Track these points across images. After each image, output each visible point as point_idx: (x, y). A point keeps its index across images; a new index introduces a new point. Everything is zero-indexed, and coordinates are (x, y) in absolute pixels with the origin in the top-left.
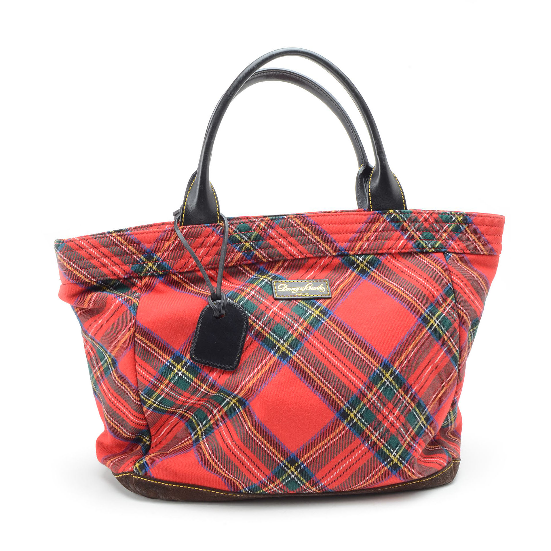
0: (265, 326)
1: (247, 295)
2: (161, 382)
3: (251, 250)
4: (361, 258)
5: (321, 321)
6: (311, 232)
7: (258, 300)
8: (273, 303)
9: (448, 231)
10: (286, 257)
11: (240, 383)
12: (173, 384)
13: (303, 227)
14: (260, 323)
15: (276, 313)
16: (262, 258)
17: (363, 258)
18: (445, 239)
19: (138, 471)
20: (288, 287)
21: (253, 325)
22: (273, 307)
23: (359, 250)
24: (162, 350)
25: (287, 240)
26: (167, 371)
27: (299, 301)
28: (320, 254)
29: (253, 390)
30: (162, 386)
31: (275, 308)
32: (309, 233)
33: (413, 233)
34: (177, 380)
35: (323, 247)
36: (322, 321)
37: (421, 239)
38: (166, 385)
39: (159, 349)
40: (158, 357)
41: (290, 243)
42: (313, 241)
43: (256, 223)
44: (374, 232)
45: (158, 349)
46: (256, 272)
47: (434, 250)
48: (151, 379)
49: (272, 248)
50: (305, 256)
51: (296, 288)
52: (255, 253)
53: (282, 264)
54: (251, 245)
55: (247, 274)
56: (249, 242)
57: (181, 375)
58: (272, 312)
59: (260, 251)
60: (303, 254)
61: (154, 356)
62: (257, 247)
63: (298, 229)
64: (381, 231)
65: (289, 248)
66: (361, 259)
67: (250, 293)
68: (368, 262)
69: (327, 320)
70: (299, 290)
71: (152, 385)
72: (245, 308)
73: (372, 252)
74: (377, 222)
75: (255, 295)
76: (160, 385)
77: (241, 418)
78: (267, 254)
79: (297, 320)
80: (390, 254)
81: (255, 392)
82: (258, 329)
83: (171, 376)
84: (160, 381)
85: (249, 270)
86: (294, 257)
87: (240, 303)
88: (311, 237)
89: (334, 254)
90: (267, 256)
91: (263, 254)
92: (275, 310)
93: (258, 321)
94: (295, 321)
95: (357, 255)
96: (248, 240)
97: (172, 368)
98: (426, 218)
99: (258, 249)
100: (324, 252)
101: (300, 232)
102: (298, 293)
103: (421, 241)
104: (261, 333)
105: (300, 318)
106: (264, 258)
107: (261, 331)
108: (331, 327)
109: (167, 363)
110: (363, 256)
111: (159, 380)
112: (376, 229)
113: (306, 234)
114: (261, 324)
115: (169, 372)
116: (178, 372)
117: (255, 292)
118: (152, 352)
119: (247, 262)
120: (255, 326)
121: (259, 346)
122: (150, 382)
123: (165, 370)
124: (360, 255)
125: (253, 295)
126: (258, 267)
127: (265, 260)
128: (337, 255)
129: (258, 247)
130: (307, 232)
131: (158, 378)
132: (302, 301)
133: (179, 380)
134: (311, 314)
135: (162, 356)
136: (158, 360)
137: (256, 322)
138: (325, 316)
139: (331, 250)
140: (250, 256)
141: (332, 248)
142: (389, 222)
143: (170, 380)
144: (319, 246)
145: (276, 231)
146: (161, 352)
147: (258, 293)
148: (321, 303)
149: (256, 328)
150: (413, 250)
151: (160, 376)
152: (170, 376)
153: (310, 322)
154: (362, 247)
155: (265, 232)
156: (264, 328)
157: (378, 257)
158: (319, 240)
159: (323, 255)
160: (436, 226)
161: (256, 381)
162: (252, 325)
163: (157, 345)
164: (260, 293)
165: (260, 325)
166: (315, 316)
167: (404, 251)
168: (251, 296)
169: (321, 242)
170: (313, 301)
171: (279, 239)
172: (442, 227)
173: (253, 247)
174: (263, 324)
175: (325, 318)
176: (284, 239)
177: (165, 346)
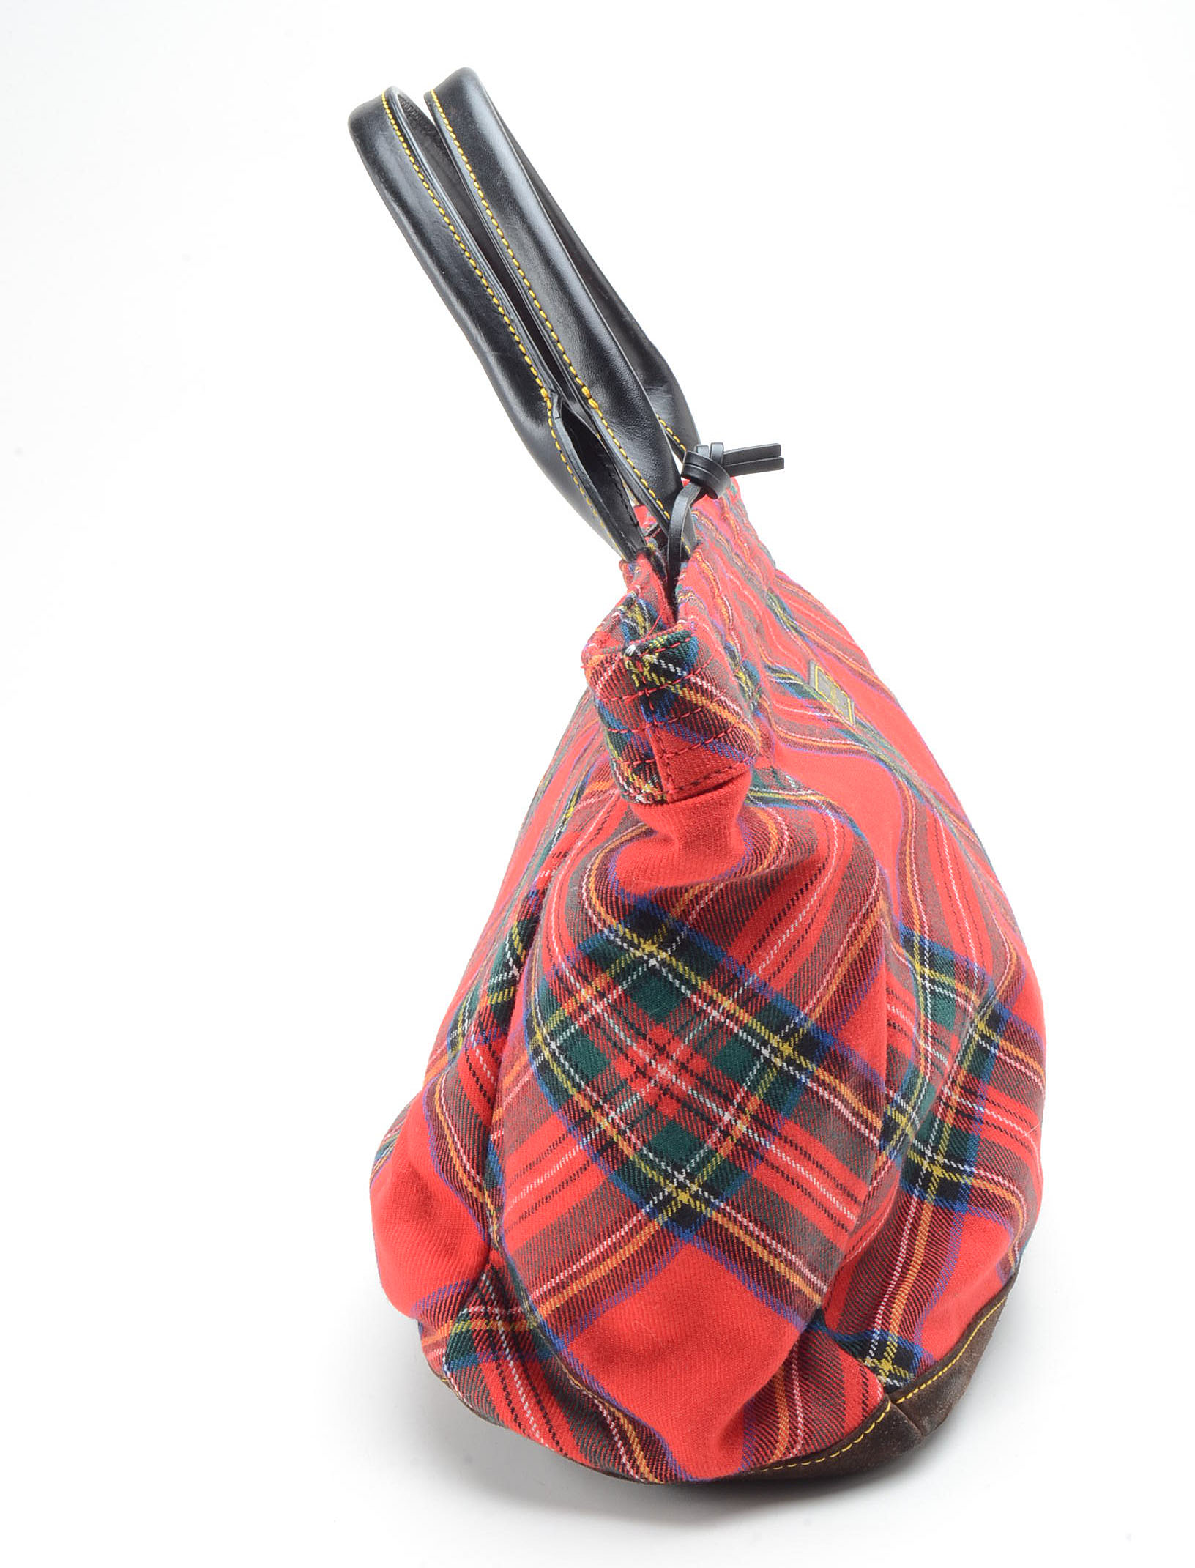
19: (900, 1379)
77: (1008, 1061)
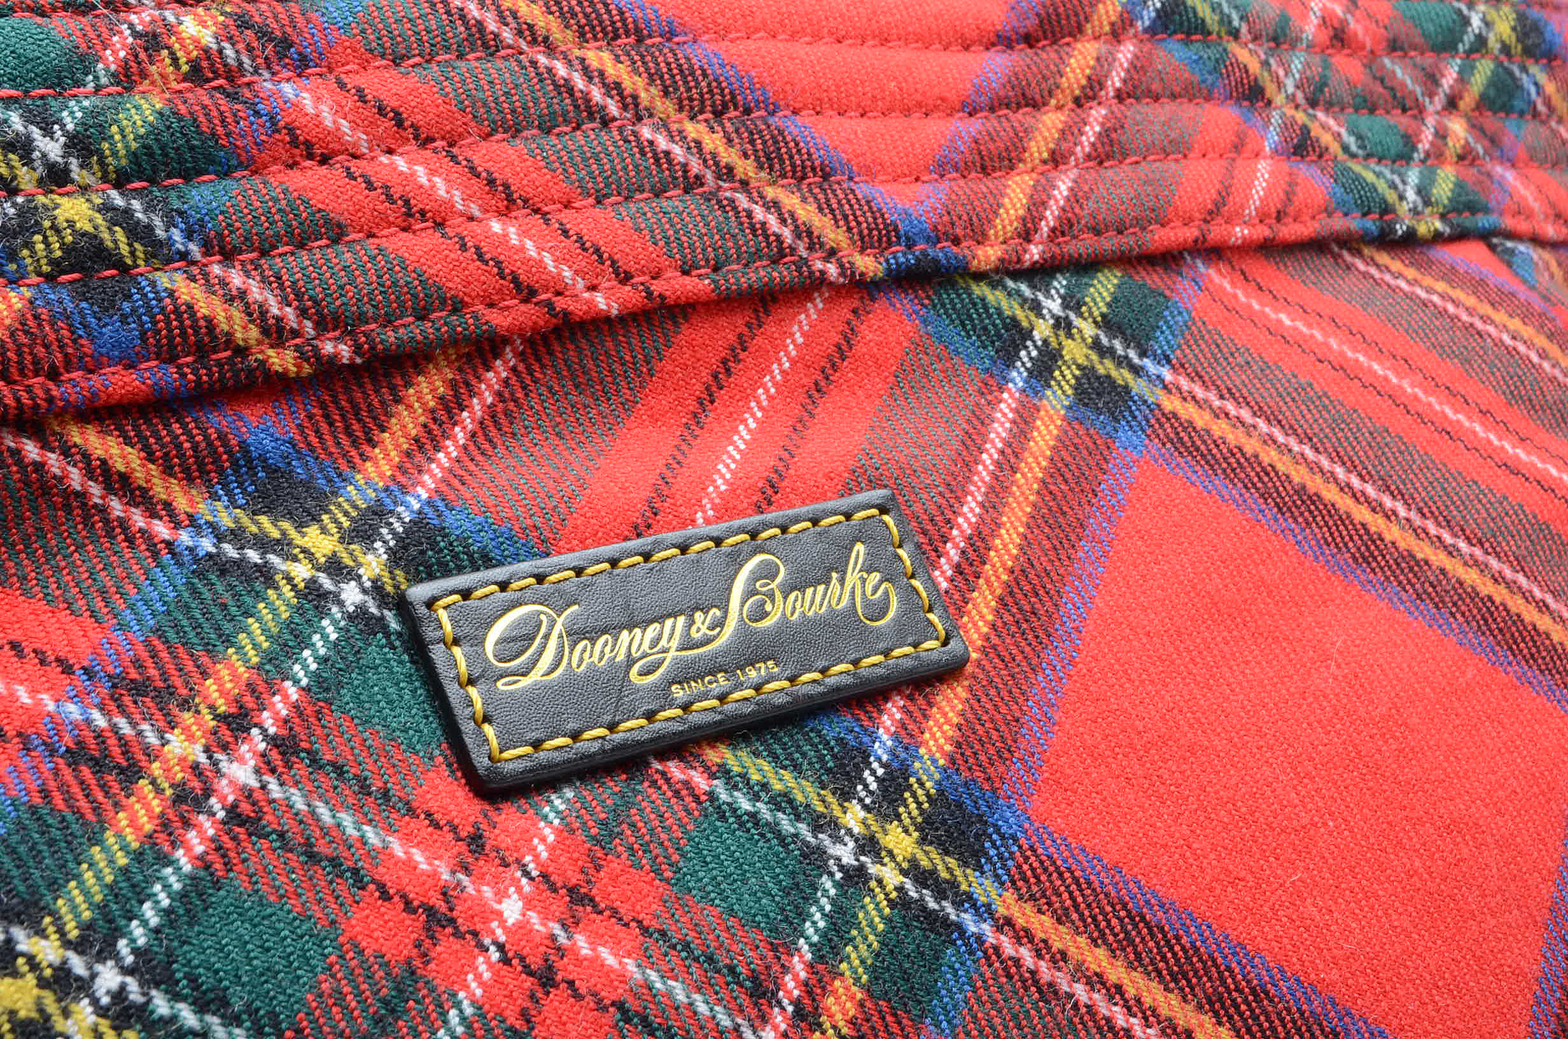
1: (187, 824)
3: (124, 269)
4: (1048, 295)
5: (960, 928)
6: (648, 95)
7: (322, 848)
8: (476, 842)
9: (1467, 102)
10: (480, 308)
13: (577, 52)
15: (535, 962)
16: (254, 333)
17: (1063, 298)
18: (1465, 157)
20: (576, 634)
22: (487, 892)
23: (1026, 235)
25: (453, 158)
27: (712, 756)
28: (760, 274)
31: (512, 909)
32: (635, 97)
33: (1301, 117)
35: (774, 206)
36: (968, 920)
37: (1353, 156)
41: (491, 182)
42: (685, 168)
43: (133, 18)
44: (1077, 102)
46: (209, 484)
47: (1438, 225)
49: (337, 234)
50: (650, 294)
51: (652, 630)
52: (171, 293)
53: (453, 385)
54: (121, 218)
55: (117, 507)
56: (84, 189)
58: (495, 955)
59: (216, 269)
60: (625, 278)
62: (177, 235)
63: (534, 63)
64: (1120, 96)
65: (496, 227)
66: (1053, 305)
67: (208, 792)
68: (1106, 323)
69: (1006, 903)
70: (688, 644)
72: (193, 980)
73: (1109, 243)
74: (1077, 31)
75: (275, 790)
78: (295, 295)
79: (754, 977)
80: (1215, 252)
85: (136, 463)
86: (549, 305)
87: (116, 932)
88: (656, 129)
89: (868, 264)
90: (303, 313)
91: (256, 292)
92: (523, 926)
94: (744, 1000)
95: (1016, 275)
96: (76, 172)
98: (1337, 25)
99: (194, 248)
100: (793, 250)
101: (557, 86)
102: (684, 675)
103: (1357, 168)
105: (783, 948)
106: (276, 333)
108: (1053, 960)
110: (1060, 283)
112: (1089, 78)
113: (613, 109)
117: (266, 766)
119: (95, 381)
124: (1039, 274)
125: (245, 808)
126: (222, 437)
127: (282, 360)
128: (889, 271)
129: (189, 235)
130: (614, 88)
132: (743, 754)
134: (856, 877)
138: (979, 868)
139: (833, 235)
140: (124, 320)
141: (840, 218)
142: (1152, 31)
144: (742, 201)
145: (342, 85)
147: (301, 769)
148: (909, 739)
150: (1339, 223)
153: (872, 970)
154: (1037, 206)
155: (233, 97)
157: (1153, 279)
158: (729, 156)
159: (782, 274)
160: (1400, 72)
164: (315, 761)
166: (900, 889)
167: (1291, 231)
168: (232, 811)
169: (745, 167)
170: (834, 728)
171: (384, 159)
172: (1431, 80)
173: (138, 232)
175: (982, 887)
176: (428, 153)
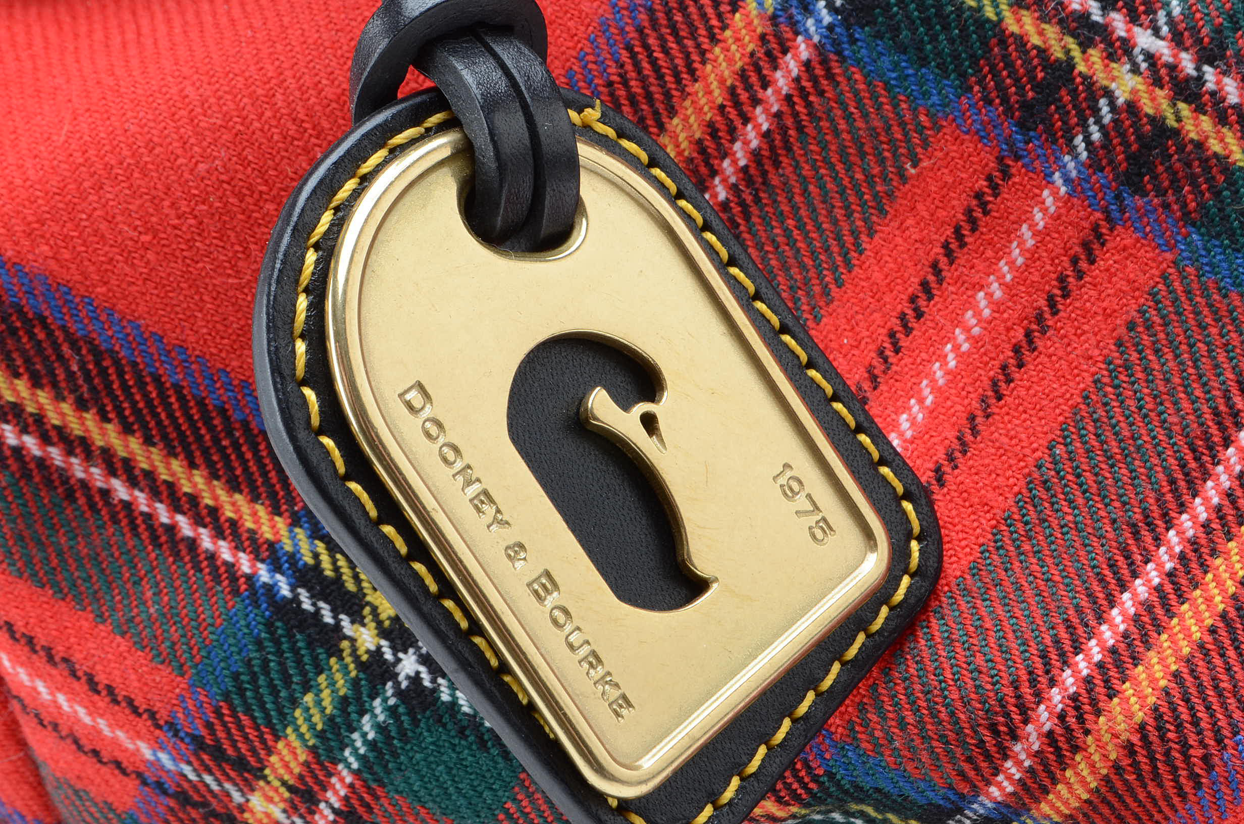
0: (1206, 57)
2: (241, 765)
11: (1033, 682)
12: (357, 773)
14: (1144, 39)
21: (1081, 67)
24: (206, 453)
26: (280, 653)
29: (1185, 747)
30: (257, 802)
34: (381, 728)
38: (290, 789)
39: (171, 453)
40: (172, 529)
45: (156, 454)
48: (147, 753)
57: (416, 679)
61: (134, 528)
71: (172, 803)
76: (237, 797)
81: (1205, 758)
82: (1132, 107)
83: (327, 703)
84: (228, 760)
93: (1118, 23)
97: (328, 619)
104: (1176, 132)
107: (1171, 122)
109: (264, 575)
111: (218, 753)
114: (1163, 49)
115: (299, 662)
116: (388, 656)
118: (106, 493)
120: (1101, 78)
121: (1164, 276)
122: (139, 775)
123: (259, 643)
131: (203, 732)
133: (402, 734)
135: (214, 512)
136: (177, 555)
137: (1104, 31)
143: (321, 735)
146: (199, 478)
149: (1108, 94)
151: (218, 712)
152: (309, 698)
156: (1200, 80)
161: (1201, 646)
162: (1070, 64)
163: (136, 411)
165: (1150, 57)
174: (1177, 40)
177: (223, 411)
